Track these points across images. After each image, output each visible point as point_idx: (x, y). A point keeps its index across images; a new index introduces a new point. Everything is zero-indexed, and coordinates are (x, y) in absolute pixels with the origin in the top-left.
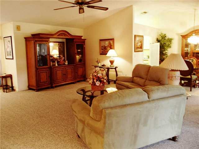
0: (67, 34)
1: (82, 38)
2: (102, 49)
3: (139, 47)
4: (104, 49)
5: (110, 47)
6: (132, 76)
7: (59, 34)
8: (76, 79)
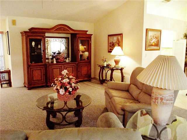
0: (67, 28)
1: (88, 33)
2: (110, 46)
3: (153, 44)
4: (112, 46)
5: (118, 44)
6: (129, 83)
7: (58, 29)
8: (79, 79)
